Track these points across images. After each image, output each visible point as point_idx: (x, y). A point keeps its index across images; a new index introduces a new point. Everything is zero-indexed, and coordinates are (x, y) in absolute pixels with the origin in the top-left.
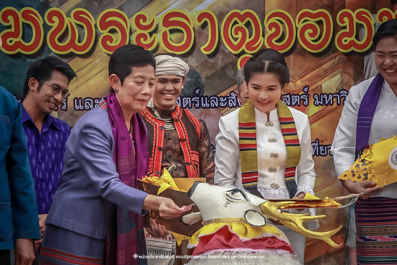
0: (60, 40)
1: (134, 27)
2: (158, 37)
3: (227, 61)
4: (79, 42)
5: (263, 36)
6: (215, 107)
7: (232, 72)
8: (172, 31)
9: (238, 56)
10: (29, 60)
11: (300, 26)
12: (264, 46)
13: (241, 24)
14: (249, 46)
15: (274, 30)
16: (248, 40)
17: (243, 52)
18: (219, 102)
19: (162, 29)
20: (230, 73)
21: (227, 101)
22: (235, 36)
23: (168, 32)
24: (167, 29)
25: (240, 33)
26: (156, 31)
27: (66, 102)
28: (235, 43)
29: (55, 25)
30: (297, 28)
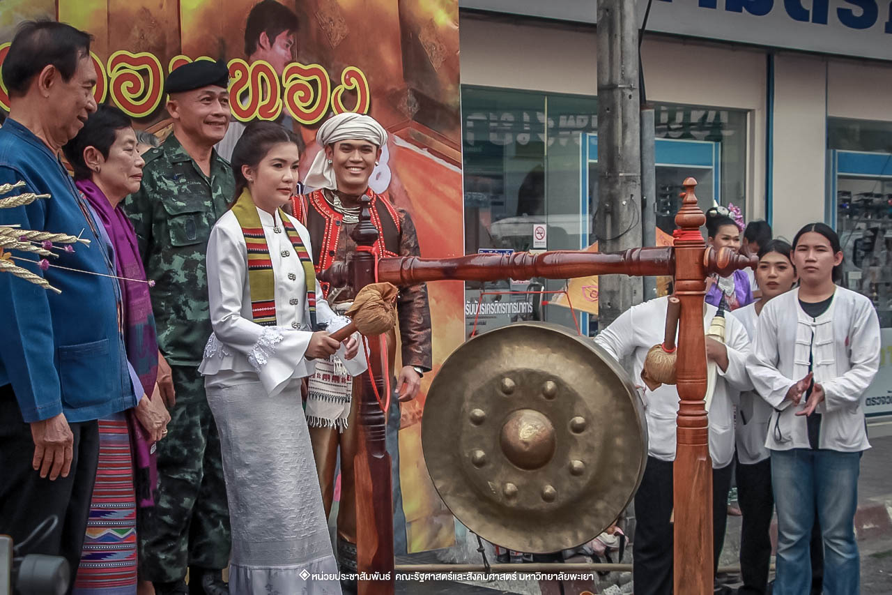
11: (114, 75)
30: (109, 79)
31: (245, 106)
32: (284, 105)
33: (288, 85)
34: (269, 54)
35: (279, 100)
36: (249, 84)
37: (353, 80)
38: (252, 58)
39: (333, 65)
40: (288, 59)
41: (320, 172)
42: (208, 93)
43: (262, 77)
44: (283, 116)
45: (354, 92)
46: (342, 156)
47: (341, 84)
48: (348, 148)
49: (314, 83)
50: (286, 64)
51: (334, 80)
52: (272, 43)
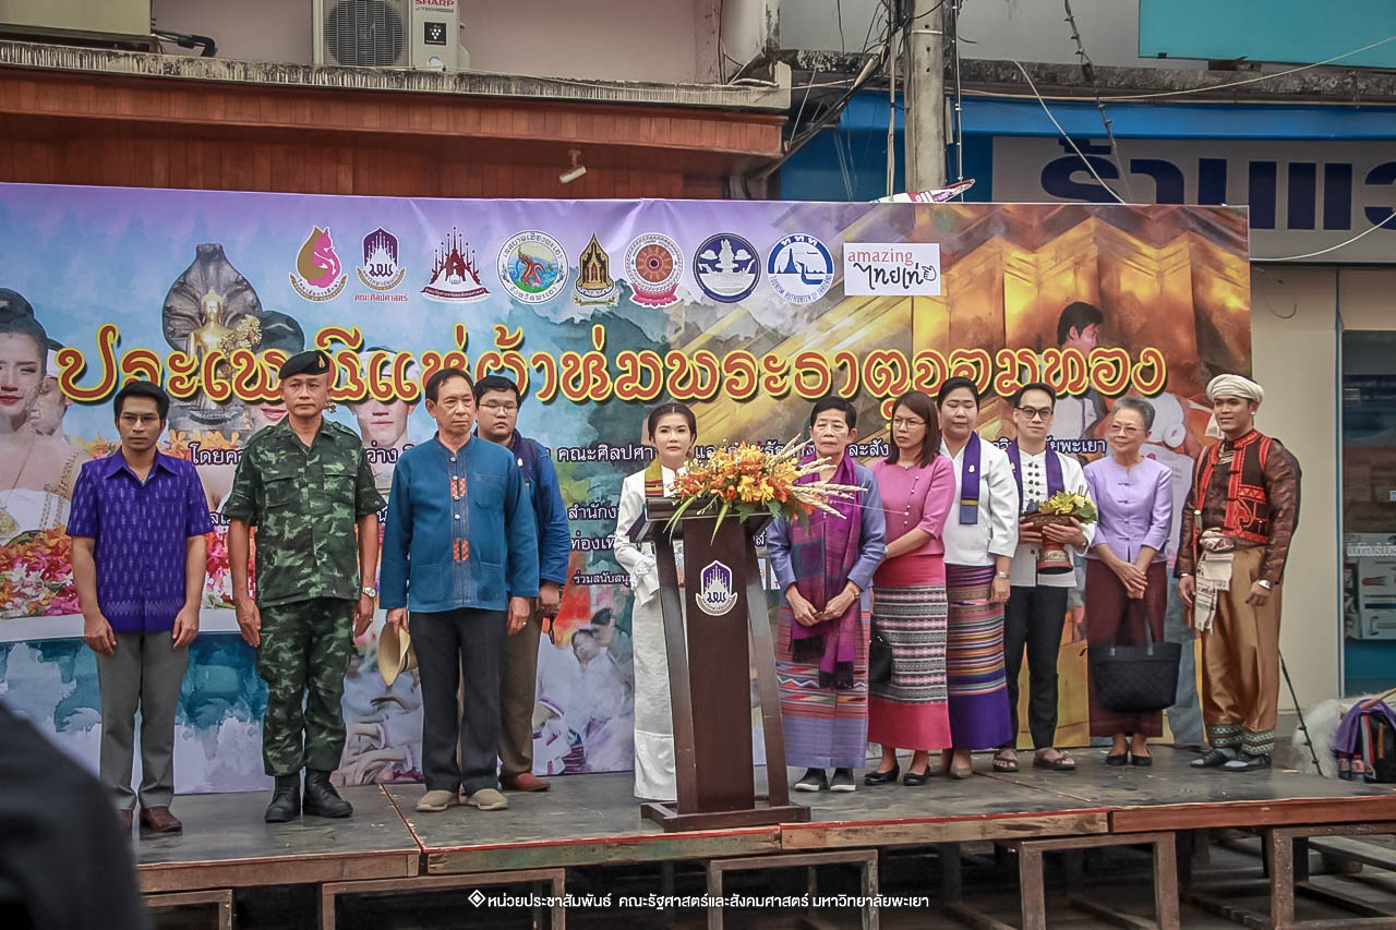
0: (681, 384)
1: (763, 369)
2: (790, 380)
3: (868, 406)
4: (702, 385)
5: (911, 378)
6: (854, 456)
7: (875, 418)
8: (805, 374)
9: (882, 400)
10: (646, 406)
11: (954, 367)
12: (911, 388)
13: (886, 366)
14: (894, 389)
15: (923, 371)
16: (893, 383)
17: (887, 396)
18: (859, 450)
19: (795, 371)
20: (872, 419)
21: (868, 449)
22: (878, 378)
23: (802, 376)
24: (800, 371)
25: (884, 375)
26: (787, 373)
28: (879, 386)
29: (676, 369)
32: (1090, 382)
33: (1093, 366)
34: (1078, 342)
35: (1086, 378)
36: (1061, 366)
37: (1151, 358)
38: (1063, 347)
39: (1132, 348)
40: (1094, 345)
42: (295, 380)
43: (1072, 362)
44: (1089, 389)
45: (1152, 367)
47: (1139, 361)
49: (1116, 363)
50: (1092, 350)
51: (1133, 359)
52: (1080, 335)
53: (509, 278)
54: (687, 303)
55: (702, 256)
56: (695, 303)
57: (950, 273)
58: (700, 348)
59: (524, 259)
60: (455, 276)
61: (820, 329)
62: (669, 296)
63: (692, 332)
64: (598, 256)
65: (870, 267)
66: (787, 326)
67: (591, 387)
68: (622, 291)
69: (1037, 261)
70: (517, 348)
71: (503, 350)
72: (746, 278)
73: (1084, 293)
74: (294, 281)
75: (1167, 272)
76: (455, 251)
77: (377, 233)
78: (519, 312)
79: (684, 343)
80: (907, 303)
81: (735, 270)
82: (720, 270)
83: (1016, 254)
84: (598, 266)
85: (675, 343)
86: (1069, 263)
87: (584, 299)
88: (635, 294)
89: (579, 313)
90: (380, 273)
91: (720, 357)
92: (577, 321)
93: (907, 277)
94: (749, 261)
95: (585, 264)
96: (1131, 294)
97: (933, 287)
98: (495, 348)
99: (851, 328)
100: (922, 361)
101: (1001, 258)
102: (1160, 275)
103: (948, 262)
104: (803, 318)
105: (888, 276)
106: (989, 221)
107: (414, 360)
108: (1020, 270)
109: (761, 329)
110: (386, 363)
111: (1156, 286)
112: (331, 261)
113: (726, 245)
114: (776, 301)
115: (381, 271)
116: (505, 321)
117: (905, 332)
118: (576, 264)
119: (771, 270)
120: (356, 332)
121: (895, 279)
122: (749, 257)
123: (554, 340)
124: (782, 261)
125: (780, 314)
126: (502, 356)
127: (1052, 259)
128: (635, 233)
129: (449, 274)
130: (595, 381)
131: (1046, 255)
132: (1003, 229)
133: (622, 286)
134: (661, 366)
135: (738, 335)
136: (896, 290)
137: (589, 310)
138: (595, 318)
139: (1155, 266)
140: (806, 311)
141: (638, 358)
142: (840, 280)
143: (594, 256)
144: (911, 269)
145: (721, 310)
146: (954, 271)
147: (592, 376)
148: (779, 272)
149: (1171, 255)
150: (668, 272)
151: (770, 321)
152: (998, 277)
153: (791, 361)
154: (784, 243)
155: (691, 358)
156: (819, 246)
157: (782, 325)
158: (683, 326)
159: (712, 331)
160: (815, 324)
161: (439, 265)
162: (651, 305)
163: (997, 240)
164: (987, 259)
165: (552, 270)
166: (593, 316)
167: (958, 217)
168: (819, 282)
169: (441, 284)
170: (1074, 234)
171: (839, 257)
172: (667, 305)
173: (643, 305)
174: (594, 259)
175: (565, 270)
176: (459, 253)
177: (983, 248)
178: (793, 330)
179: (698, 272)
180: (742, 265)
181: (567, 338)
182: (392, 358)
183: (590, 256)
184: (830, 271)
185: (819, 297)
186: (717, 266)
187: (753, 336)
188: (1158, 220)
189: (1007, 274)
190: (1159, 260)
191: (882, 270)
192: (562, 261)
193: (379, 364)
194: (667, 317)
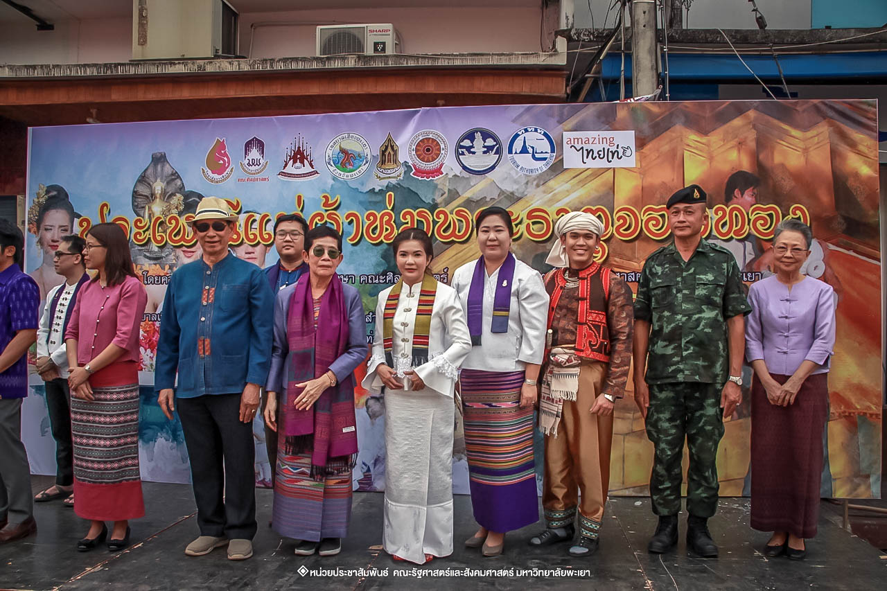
0: (444, 231)
2: (523, 228)
4: (459, 232)
5: (612, 226)
8: (534, 223)
11: (645, 218)
12: (612, 233)
15: (621, 221)
19: (526, 221)
23: (531, 225)
24: (530, 222)
26: (520, 223)
27: (447, 277)
29: (441, 221)
30: (642, 221)
31: (724, 230)
32: (750, 229)
33: (752, 218)
34: (741, 201)
35: (746, 226)
36: (727, 218)
37: (798, 212)
38: (729, 204)
39: (784, 204)
40: (753, 203)
41: (557, 254)
43: (736, 215)
44: (749, 234)
46: (571, 241)
47: (789, 214)
48: (575, 236)
49: (770, 216)
50: (752, 206)
51: (785, 212)
52: (742, 195)
53: (332, 163)
54: (450, 176)
55: (462, 144)
56: (455, 176)
57: (643, 151)
58: (458, 206)
59: (343, 151)
60: (298, 164)
61: (544, 192)
62: (438, 171)
63: (454, 195)
64: (392, 147)
65: (582, 148)
66: (521, 190)
67: (384, 233)
68: (406, 169)
69: (709, 141)
70: (336, 209)
71: (326, 211)
72: (492, 158)
73: (746, 165)
74: (204, 172)
75: (811, 149)
76: (299, 148)
77: (253, 140)
78: (338, 185)
79: (447, 203)
80: (610, 173)
81: (484, 152)
82: (474, 153)
83: (692, 137)
84: (392, 153)
85: (441, 203)
86: (733, 143)
87: (382, 175)
88: (414, 170)
89: (378, 185)
90: (253, 164)
91: (472, 212)
92: (377, 190)
93: (610, 154)
94: (494, 146)
95: (383, 153)
96: (783, 165)
97: (631, 161)
98: (322, 210)
99: (567, 191)
100: (621, 214)
101: (682, 140)
102: (806, 150)
103: (641, 143)
104: (532, 184)
105: (596, 154)
106: (671, 115)
107: (271, 218)
108: (696, 148)
109: (502, 192)
110: (254, 221)
111: (802, 160)
112: (225, 159)
113: (478, 136)
114: (513, 173)
115: (254, 163)
116: (328, 191)
117: (608, 194)
118: (377, 152)
119: (510, 152)
120: (238, 202)
121: (601, 156)
122: (495, 143)
123: (361, 203)
124: (518, 145)
125: (516, 182)
126: (325, 214)
127: (721, 140)
128: (416, 130)
129: (295, 162)
130: (387, 229)
131: (715, 138)
132: (683, 119)
133: (406, 166)
134: (431, 219)
135: (485, 197)
136: (603, 164)
137: (385, 183)
138: (389, 188)
139: (801, 145)
140: (535, 180)
141: (415, 213)
142: (561, 157)
143: (389, 147)
144: (613, 149)
145: (474, 180)
146: (646, 150)
147: (385, 226)
148: (516, 153)
149: (815, 136)
150: (438, 155)
151: (508, 187)
152: (679, 153)
153: (524, 215)
154: (520, 133)
155: (451, 213)
156: (545, 134)
157: (517, 189)
158: (447, 192)
159: (468, 194)
160: (542, 188)
161: (289, 157)
162: (425, 178)
163: (679, 128)
164: (671, 141)
165: (361, 157)
166: (387, 186)
167: (649, 111)
168: (545, 159)
169: (290, 169)
170: (737, 122)
171: (559, 142)
172: (436, 177)
173: (420, 178)
174: (389, 149)
175: (369, 157)
176: (301, 149)
177: (668, 133)
178: (526, 193)
179: (458, 155)
180: (489, 149)
181: (370, 202)
182: (258, 217)
183: (387, 147)
184: (553, 151)
185: (545, 169)
186: (472, 150)
187: (496, 198)
188: (804, 111)
189: (686, 152)
190: (804, 140)
191: (592, 150)
192: (367, 151)
193: (250, 221)
194: (436, 186)
